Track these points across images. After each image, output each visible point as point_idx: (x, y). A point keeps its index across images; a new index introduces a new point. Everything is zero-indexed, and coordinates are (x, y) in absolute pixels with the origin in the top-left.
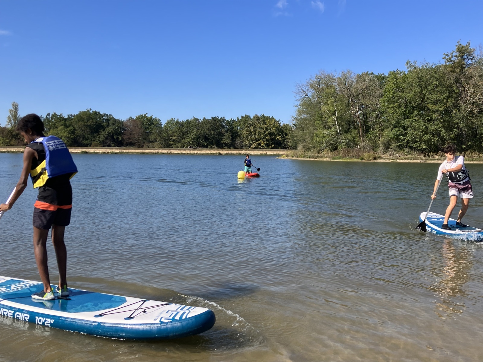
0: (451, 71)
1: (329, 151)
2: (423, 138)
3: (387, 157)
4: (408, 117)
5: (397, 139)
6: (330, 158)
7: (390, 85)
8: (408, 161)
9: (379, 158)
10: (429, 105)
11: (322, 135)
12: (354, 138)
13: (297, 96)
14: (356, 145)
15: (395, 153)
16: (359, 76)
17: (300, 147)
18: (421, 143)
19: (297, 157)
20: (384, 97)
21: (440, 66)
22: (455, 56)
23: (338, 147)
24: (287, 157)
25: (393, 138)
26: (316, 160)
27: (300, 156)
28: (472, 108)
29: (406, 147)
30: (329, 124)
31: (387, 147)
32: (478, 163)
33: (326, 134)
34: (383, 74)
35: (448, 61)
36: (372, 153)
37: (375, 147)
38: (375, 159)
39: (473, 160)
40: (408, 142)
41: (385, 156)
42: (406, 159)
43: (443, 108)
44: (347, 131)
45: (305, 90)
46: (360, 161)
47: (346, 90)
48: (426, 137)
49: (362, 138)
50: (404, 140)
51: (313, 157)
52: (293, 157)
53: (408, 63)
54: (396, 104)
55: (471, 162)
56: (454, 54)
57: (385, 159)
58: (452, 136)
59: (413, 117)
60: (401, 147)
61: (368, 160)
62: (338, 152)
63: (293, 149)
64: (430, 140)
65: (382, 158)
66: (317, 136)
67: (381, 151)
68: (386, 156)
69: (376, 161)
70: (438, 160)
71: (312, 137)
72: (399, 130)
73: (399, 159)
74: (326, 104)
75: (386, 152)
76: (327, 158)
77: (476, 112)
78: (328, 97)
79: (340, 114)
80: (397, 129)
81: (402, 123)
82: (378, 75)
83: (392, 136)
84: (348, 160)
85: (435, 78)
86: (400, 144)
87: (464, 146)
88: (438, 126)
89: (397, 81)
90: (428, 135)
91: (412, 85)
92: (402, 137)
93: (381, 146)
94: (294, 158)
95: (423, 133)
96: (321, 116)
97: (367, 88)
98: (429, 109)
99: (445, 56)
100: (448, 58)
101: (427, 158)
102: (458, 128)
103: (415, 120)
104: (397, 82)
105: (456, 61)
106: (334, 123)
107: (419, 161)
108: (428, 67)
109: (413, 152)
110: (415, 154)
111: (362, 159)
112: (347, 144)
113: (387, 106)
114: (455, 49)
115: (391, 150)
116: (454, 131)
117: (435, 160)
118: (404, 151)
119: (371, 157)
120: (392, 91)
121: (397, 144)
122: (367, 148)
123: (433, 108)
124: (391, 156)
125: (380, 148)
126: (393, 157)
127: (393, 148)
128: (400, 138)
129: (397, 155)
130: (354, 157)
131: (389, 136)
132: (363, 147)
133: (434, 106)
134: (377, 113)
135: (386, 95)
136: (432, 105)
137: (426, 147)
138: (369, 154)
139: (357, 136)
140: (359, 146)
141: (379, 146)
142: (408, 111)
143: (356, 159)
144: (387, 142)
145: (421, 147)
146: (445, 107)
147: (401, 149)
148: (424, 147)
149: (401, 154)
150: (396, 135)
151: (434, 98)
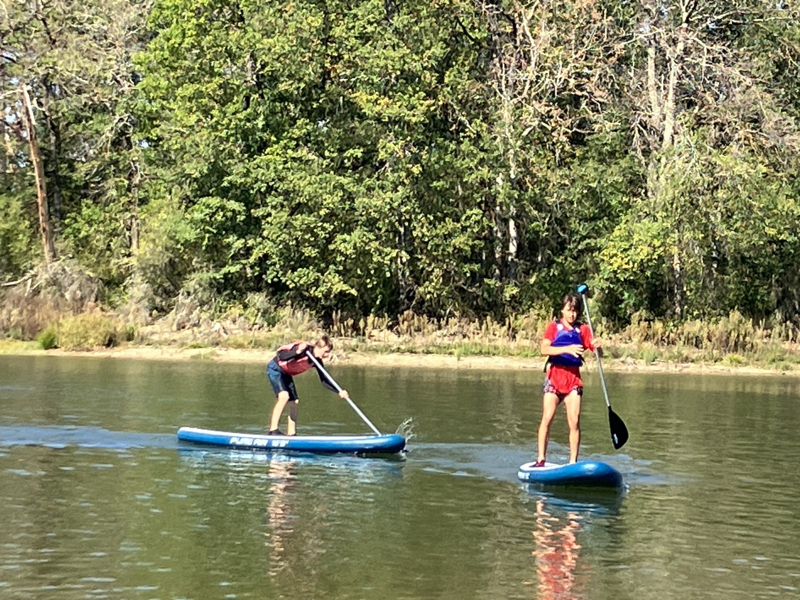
2: (331, 247)
3: (167, 337)
4: (263, 146)
5: (217, 253)
9: (130, 337)
12: (7, 238)
14: (17, 271)
18: (323, 272)
20: (152, 45)
25: (193, 246)
28: (548, 116)
29: (259, 290)
36: (94, 314)
37: (108, 286)
38: (111, 342)
40: (264, 262)
43: (420, 110)
48: (347, 244)
49: (49, 239)
50: (248, 251)
57: (161, 343)
58: (459, 241)
59: (286, 147)
60: (231, 289)
61: (79, 346)
65: (143, 340)
67: (141, 307)
68: (163, 328)
69: (117, 353)
70: (399, 350)
72: (223, 208)
73: (227, 345)
75: (163, 311)
80: (215, 201)
83: (191, 235)
86: (225, 275)
87: (510, 291)
88: (401, 192)
90: (357, 233)
93: (137, 278)
95: (333, 224)
98: (358, 114)
101: (354, 342)
103: (300, 159)
109: (288, 311)
111: (50, 344)
115: (188, 301)
116: (468, 218)
117: (388, 349)
118: (246, 307)
119: (92, 333)
120: (194, 21)
121: (212, 274)
122: (75, 286)
123: (377, 108)
124: (186, 332)
125: (131, 291)
126: (195, 338)
127: (195, 290)
128: (229, 246)
129: (217, 326)
130: (11, 332)
131: (176, 232)
132: (54, 282)
133: (385, 100)
134: (121, 120)
135: (168, 40)
136: (375, 97)
137: (345, 287)
138: (81, 317)
139: (22, 227)
140: (36, 276)
141: (127, 281)
142: (265, 119)
143: (19, 343)
144: (167, 260)
145: (323, 289)
146: (429, 106)
147: (231, 297)
148: (339, 286)
149: (234, 321)
150: (209, 232)
151: (382, 63)
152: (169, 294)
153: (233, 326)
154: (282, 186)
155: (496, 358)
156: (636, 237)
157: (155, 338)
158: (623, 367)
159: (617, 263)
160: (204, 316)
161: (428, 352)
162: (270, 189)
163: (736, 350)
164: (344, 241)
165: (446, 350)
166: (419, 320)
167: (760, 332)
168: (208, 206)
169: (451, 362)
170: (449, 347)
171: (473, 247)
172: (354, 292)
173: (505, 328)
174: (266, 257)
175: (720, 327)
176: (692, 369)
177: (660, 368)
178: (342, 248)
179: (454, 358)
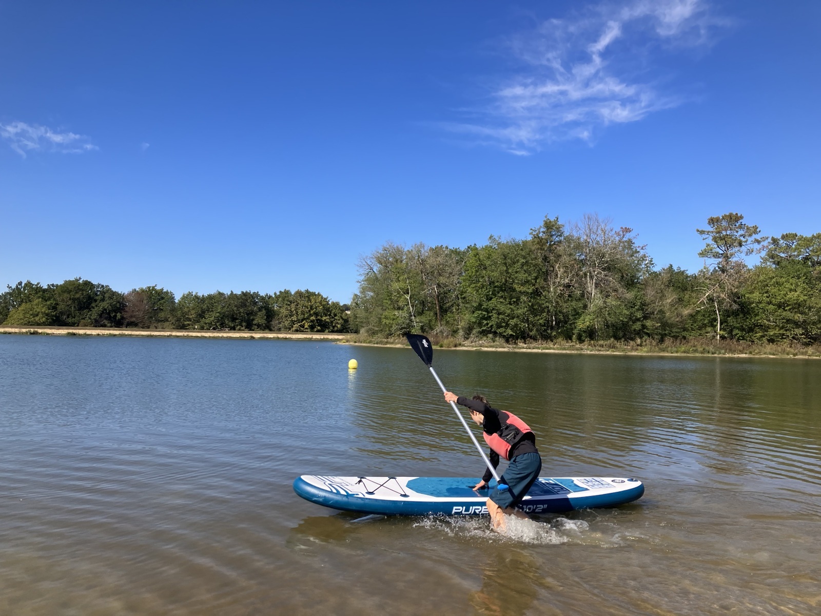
0: (539, 248)
1: (401, 336)
2: (509, 323)
3: (468, 344)
4: (491, 299)
5: (480, 324)
6: (402, 344)
7: (471, 261)
8: (493, 349)
9: (460, 345)
10: (515, 286)
11: (392, 317)
12: (429, 321)
13: (360, 270)
14: (432, 329)
16: (432, 249)
17: (362, 331)
18: (506, 329)
19: (361, 342)
21: (527, 242)
22: (543, 232)
23: (411, 331)
24: (347, 342)
25: (475, 323)
26: (385, 346)
27: (364, 342)
28: (563, 290)
29: (490, 333)
30: (400, 304)
33: (397, 316)
34: (459, 249)
35: (535, 237)
36: (451, 339)
37: (454, 333)
38: (456, 346)
39: (565, 349)
41: (466, 342)
42: (491, 347)
43: (531, 289)
44: (421, 313)
45: (370, 263)
46: (439, 348)
47: (420, 266)
48: (512, 322)
49: (440, 322)
50: (487, 324)
51: (381, 343)
52: (355, 342)
53: (491, 237)
54: (479, 284)
55: (564, 352)
56: (542, 230)
57: (467, 346)
58: (541, 321)
59: (497, 299)
60: (484, 333)
61: (448, 347)
63: (355, 333)
64: (516, 325)
65: (463, 346)
67: (462, 338)
69: (458, 348)
70: (526, 348)
71: (380, 319)
72: (481, 314)
73: (483, 347)
74: (398, 280)
75: (468, 339)
76: (399, 344)
78: (398, 272)
79: (413, 293)
80: (480, 312)
81: (485, 305)
82: (453, 249)
83: (474, 320)
85: (522, 255)
86: (483, 330)
87: (554, 334)
90: (515, 319)
91: (496, 263)
92: (485, 322)
93: (461, 331)
94: (357, 344)
95: (509, 317)
96: (390, 294)
97: (443, 264)
98: (515, 290)
99: (532, 231)
100: (535, 233)
101: (515, 346)
102: (549, 311)
103: (501, 302)
104: (479, 259)
105: (543, 237)
106: (406, 303)
107: (506, 350)
108: (513, 243)
109: (498, 338)
110: (499, 341)
111: (441, 346)
112: (423, 329)
113: (468, 285)
114: (542, 224)
115: (473, 336)
116: (543, 316)
117: (523, 348)
118: (487, 337)
119: (451, 344)
120: (475, 269)
121: (479, 329)
122: (446, 333)
123: (520, 289)
124: (473, 344)
125: (460, 334)
126: (476, 345)
127: (475, 334)
128: (483, 322)
129: (481, 342)
131: (470, 319)
132: (441, 332)
133: (522, 287)
134: (457, 293)
135: (469, 273)
136: (519, 286)
138: (448, 340)
139: (434, 319)
140: (437, 330)
141: (458, 331)
142: (492, 292)
144: (468, 326)
145: (507, 333)
147: (484, 335)
148: (511, 333)
149: (485, 341)
150: (478, 319)
151: (521, 278)
152: (469, 334)
154: (496, 308)
155: (551, 350)
156: (586, 320)
158: (584, 353)
159: (581, 326)
160: (477, 340)
161: (534, 348)
162: (493, 309)
163: (612, 348)
166: (531, 341)
167: (619, 343)
168: (478, 313)
169: (540, 351)
170: (539, 347)
171: (544, 323)
172: (514, 334)
173: (553, 343)
174: (492, 325)
175: (608, 342)
176: (602, 353)
177: (593, 353)
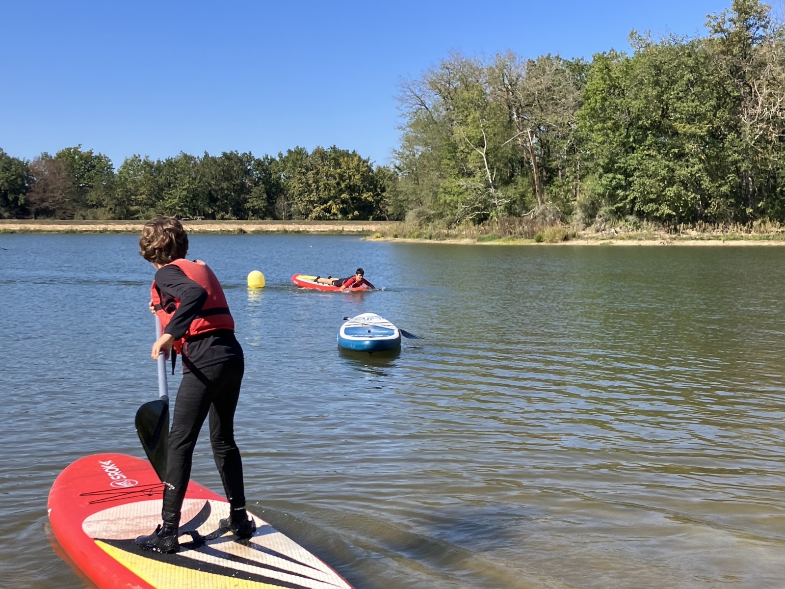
0: (723, 52)
1: (471, 223)
2: (664, 193)
3: (590, 235)
4: (633, 149)
5: (613, 198)
6: (472, 238)
7: (596, 82)
8: (635, 243)
9: (574, 236)
10: (677, 125)
11: (456, 190)
12: (523, 196)
13: (403, 106)
14: (528, 210)
15: (607, 226)
16: (532, 63)
17: (410, 215)
18: (660, 205)
19: (405, 237)
20: (583, 108)
21: (699, 42)
22: (731, 20)
23: (489, 215)
24: (383, 236)
25: (603, 195)
26: (443, 242)
27: (411, 235)
28: (767, 129)
29: (631, 214)
30: (470, 166)
31: (591, 212)
32: (779, 244)
33: (465, 187)
34: (582, 59)
35: (716, 31)
36: (559, 226)
37: (565, 214)
38: (566, 238)
39: (768, 238)
40: (633, 201)
41: (588, 231)
42: (630, 238)
43: (705, 129)
44: (507, 182)
45: (419, 94)
46: (536, 244)
47: (506, 93)
48: (671, 192)
49: (540, 196)
50: (626, 197)
51: (438, 236)
52: (396, 236)
53: (632, 34)
54: (609, 124)
55: (766, 243)
56: (729, 16)
57: (587, 238)
58: (724, 189)
59: (643, 150)
60: (619, 214)
61: (551, 241)
62: (489, 225)
63: (397, 220)
64: (678, 196)
65: (580, 237)
66: (446, 192)
67: (579, 223)
68: (590, 232)
69: (568, 243)
70: (696, 239)
71: (436, 193)
72: (614, 178)
73: (617, 238)
74: (463, 123)
75: (588, 225)
76: (466, 237)
77: (776, 137)
78: (467, 109)
79: (491, 145)
80: (611, 175)
81: (621, 162)
82: (572, 61)
83: (601, 190)
84: (511, 243)
85: (689, 67)
86: (616, 208)
87: (749, 210)
88: (696, 167)
89: (611, 73)
90: (675, 186)
91: (641, 83)
92: (620, 193)
93: (578, 211)
94: (398, 240)
95: (664, 183)
96: (454, 148)
97: (549, 89)
98: (676, 133)
99: (709, 19)
100: (716, 24)
101: (674, 236)
102: (737, 171)
103: (649, 155)
104: (610, 76)
105: (731, 30)
106: (480, 164)
107: (657, 243)
108: (673, 43)
109: (645, 222)
110: (648, 227)
111: (539, 240)
112: (509, 209)
113: (591, 126)
115: (600, 220)
116: (728, 178)
117: (690, 238)
118: (626, 221)
119: (557, 235)
120: (601, 95)
121: (611, 208)
122: (550, 216)
123: (685, 130)
124: (600, 233)
125: (576, 216)
126: (603, 235)
127: (603, 215)
128: (618, 195)
129: (613, 230)
130: (523, 236)
131: (595, 190)
132: (543, 213)
133: (688, 126)
134: (571, 142)
135: (589, 105)
136: (683, 124)
137: (670, 212)
138: (555, 228)
139: (529, 191)
140: (534, 211)
141: (574, 212)
142: (634, 137)
143: (527, 240)
144: (590, 202)
145: (660, 212)
146: (709, 127)
147: (619, 218)
148: (667, 211)
149: (621, 228)
150: (608, 189)
151: (686, 109)
152: (592, 216)
153: (620, 230)
154: (641, 167)
155: (742, 241)
157: (586, 236)
161: (709, 239)
162: (635, 169)
164: (669, 190)
165: (718, 238)
166: (705, 225)
168: (608, 178)
169: (719, 243)
170: (719, 236)
171: (731, 192)
172: (674, 213)
173: (746, 228)
174: (635, 198)
178: (668, 194)
179: (721, 242)
